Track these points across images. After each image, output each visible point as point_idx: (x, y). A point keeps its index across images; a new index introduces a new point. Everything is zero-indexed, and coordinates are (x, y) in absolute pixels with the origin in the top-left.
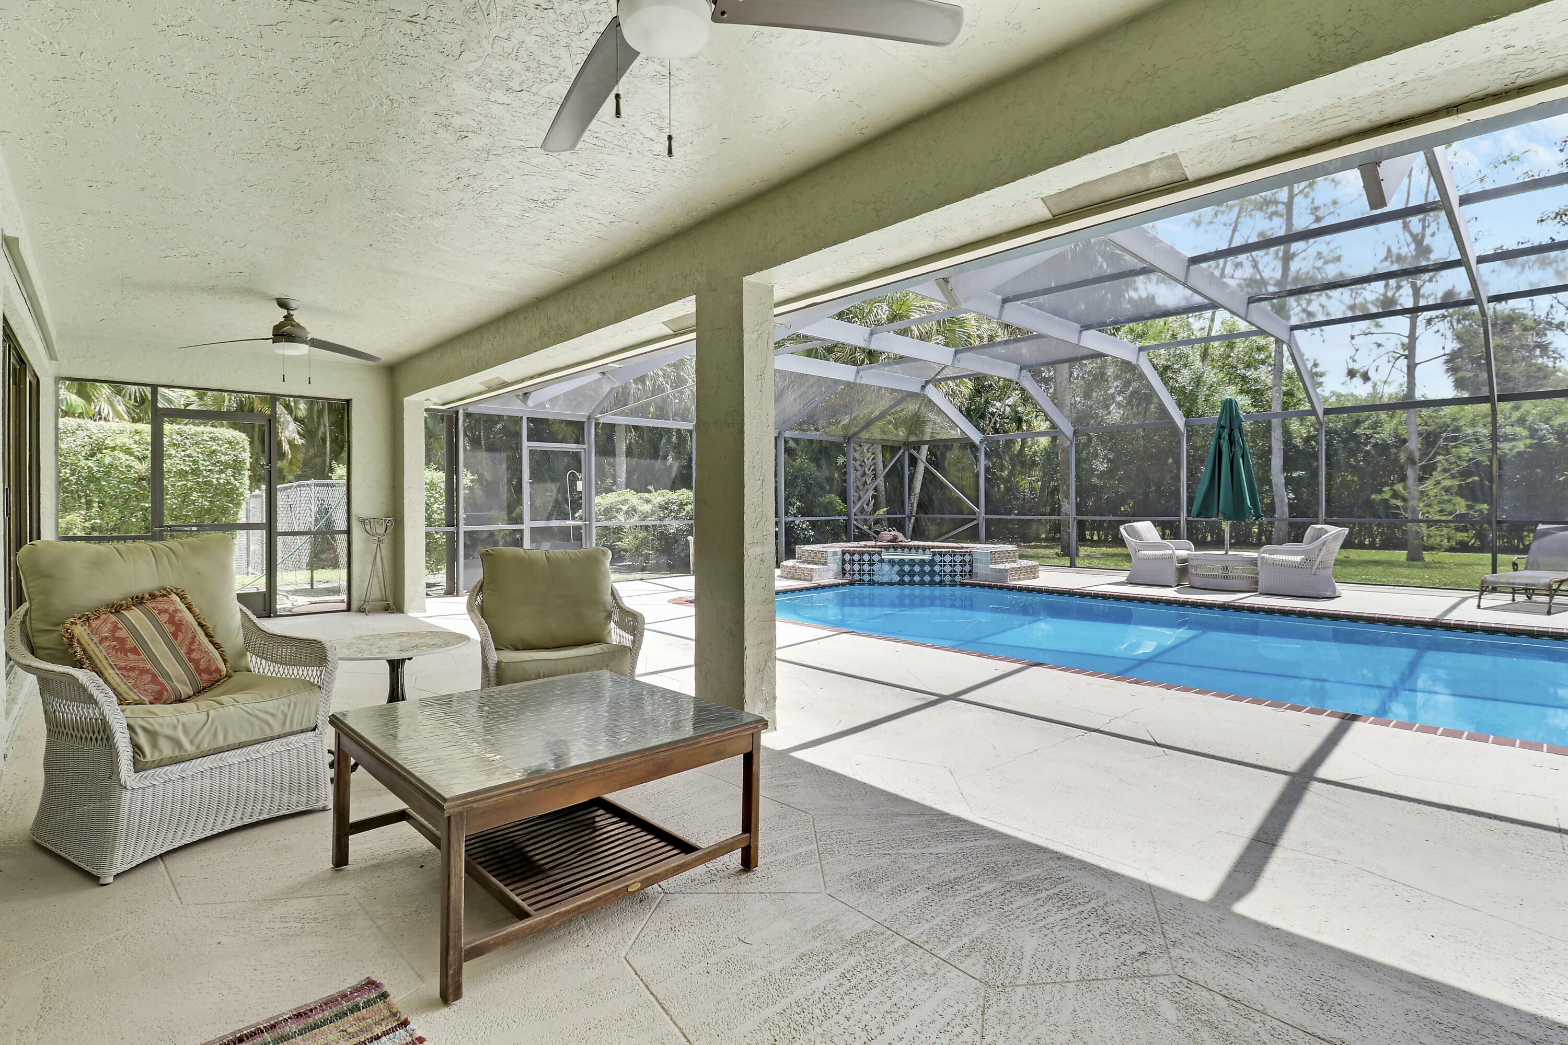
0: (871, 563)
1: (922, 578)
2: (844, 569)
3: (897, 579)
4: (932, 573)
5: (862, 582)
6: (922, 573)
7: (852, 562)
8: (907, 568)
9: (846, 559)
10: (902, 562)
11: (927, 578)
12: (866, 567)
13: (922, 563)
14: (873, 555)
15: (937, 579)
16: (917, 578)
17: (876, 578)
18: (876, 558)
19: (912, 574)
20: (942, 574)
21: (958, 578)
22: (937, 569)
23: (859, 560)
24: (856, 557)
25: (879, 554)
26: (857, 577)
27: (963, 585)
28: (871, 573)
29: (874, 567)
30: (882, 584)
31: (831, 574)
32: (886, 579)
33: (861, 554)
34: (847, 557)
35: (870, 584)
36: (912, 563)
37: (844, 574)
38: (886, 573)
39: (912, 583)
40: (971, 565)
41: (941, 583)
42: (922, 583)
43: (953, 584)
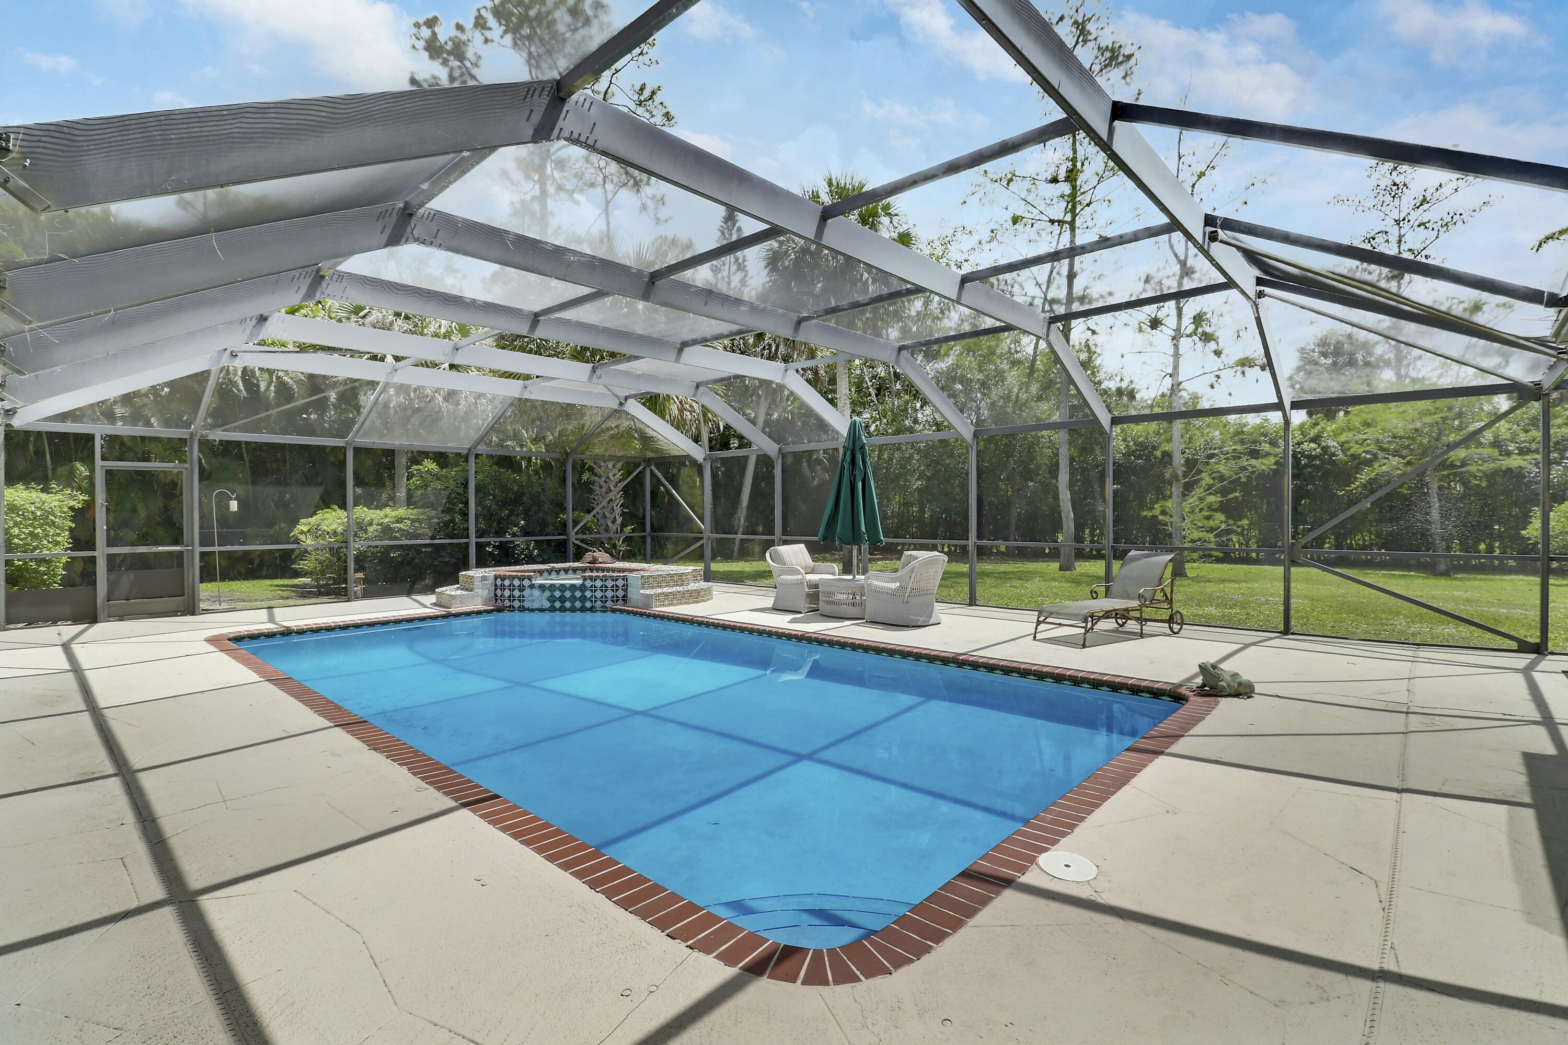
0: (522, 589)
1: (573, 603)
2: (496, 595)
3: (547, 605)
4: (583, 599)
5: (511, 609)
6: (573, 599)
7: (503, 587)
8: (557, 594)
9: (498, 584)
10: (552, 588)
11: (578, 604)
12: (517, 593)
13: (573, 588)
14: (523, 579)
15: (588, 605)
16: (568, 605)
17: (527, 604)
18: (526, 583)
19: (562, 599)
20: (593, 600)
21: (609, 604)
22: (588, 594)
23: (510, 586)
24: (507, 583)
25: (530, 578)
26: (507, 603)
27: (614, 611)
28: (521, 599)
29: (524, 593)
30: (532, 610)
31: (480, 600)
32: (536, 606)
33: (512, 578)
34: (499, 582)
35: (521, 611)
36: (563, 588)
37: (497, 600)
38: (536, 599)
39: (563, 609)
40: (626, 590)
41: (592, 609)
42: (573, 610)
43: (604, 610)
